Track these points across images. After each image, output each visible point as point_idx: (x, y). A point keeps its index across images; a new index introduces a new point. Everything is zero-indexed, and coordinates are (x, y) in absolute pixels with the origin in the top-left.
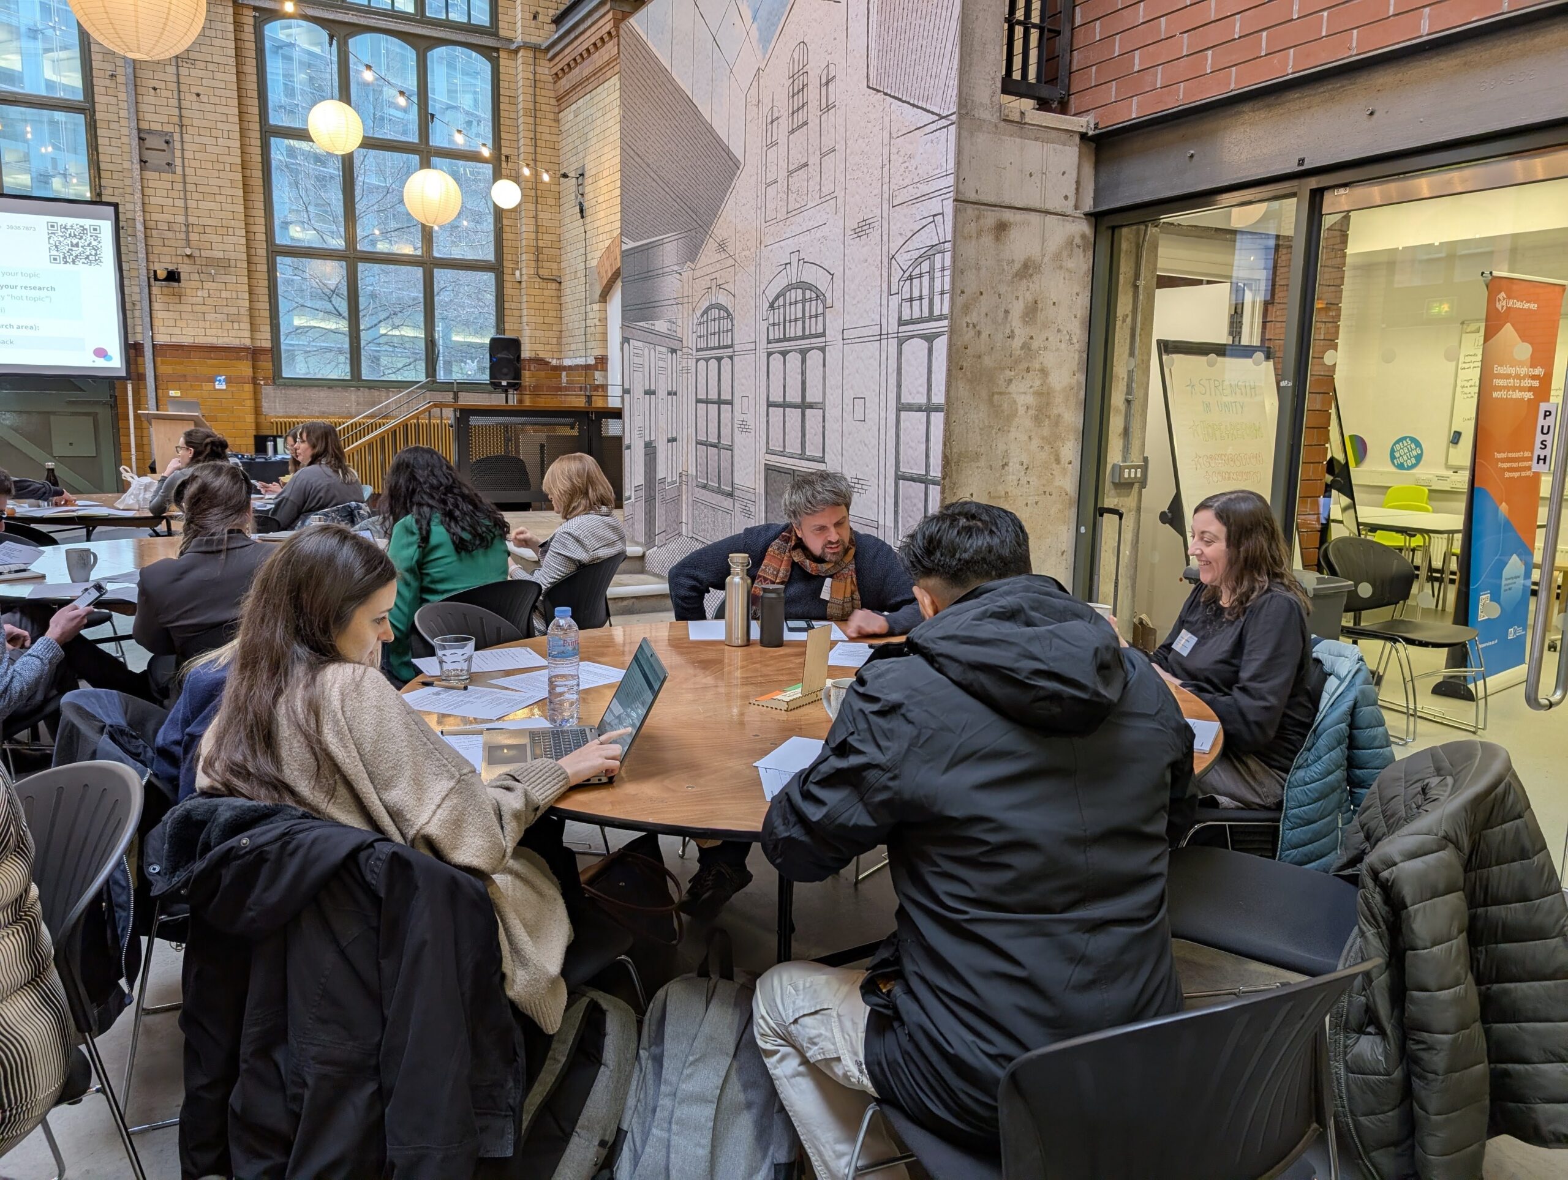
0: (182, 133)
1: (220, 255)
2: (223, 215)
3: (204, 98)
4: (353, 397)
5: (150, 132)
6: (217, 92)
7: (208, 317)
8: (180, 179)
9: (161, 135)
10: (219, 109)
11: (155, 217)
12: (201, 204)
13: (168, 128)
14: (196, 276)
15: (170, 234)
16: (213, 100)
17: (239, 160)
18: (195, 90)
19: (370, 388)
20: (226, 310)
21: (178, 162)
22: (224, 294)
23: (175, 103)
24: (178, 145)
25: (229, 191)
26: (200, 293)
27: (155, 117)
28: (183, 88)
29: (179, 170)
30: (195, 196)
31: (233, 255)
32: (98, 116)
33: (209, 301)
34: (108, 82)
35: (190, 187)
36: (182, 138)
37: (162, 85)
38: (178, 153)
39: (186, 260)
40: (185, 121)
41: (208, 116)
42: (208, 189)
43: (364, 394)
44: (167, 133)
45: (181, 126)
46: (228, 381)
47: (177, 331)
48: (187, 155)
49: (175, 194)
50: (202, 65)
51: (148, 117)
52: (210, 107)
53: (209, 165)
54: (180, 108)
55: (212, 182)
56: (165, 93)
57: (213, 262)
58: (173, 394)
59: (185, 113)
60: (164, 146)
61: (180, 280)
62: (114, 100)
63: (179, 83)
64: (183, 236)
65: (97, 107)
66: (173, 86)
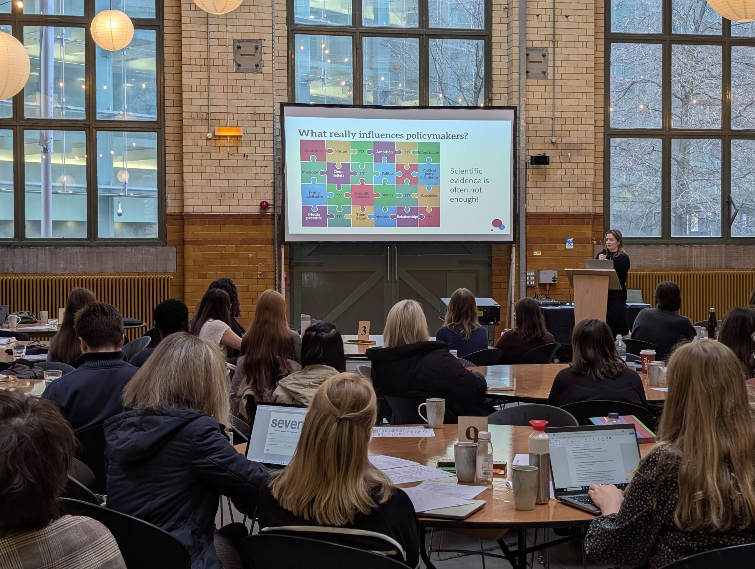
0: (554, 47)
1: (575, 140)
2: (579, 109)
3: (571, 19)
4: (664, 253)
5: (533, 49)
6: (581, 13)
7: (564, 191)
8: (550, 83)
9: (540, 51)
10: (581, 26)
12: (565, 102)
13: (545, 45)
14: (557, 159)
15: (541, 127)
16: (577, 19)
17: (592, 64)
18: (565, 13)
19: (677, 245)
20: (577, 184)
21: (550, 70)
22: (576, 172)
23: (550, 24)
24: (550, 57)
25: (584, 89)
26: (559, 172)
27: (537, 37)
28: (557, 12)
29: (550, 76)
30: (561, 95)
31: (584, 140)
32: (494, 40)
33: (565, 178)
34: (503, 14)
35: (557, 89)
36: (554, 51)
37: (542, 12)
38: (551, 63)
39: (551, 147)
40: (557, 38)
41: (573, 32)
42: (569, 89)
43: (672, 250)
44: (544, 48)
45: (554, 42)
46: (574, 242)
47: (541, 203)
48: (558, 64)
49: (547, 95)
51: (532, 37)
52: (575, 25)
53: (571, 70)
54: (554, 28)
55: (573, 83)
56: (544, 18)
57: (570, 147)
58: (536, 253)
59: (557, 31)
60: (541, 59)
61: (547, 163)
62: (505, 27)
63: (554, 9)
64: (550, 127)
65: (494, 33)
66: (550, 12)
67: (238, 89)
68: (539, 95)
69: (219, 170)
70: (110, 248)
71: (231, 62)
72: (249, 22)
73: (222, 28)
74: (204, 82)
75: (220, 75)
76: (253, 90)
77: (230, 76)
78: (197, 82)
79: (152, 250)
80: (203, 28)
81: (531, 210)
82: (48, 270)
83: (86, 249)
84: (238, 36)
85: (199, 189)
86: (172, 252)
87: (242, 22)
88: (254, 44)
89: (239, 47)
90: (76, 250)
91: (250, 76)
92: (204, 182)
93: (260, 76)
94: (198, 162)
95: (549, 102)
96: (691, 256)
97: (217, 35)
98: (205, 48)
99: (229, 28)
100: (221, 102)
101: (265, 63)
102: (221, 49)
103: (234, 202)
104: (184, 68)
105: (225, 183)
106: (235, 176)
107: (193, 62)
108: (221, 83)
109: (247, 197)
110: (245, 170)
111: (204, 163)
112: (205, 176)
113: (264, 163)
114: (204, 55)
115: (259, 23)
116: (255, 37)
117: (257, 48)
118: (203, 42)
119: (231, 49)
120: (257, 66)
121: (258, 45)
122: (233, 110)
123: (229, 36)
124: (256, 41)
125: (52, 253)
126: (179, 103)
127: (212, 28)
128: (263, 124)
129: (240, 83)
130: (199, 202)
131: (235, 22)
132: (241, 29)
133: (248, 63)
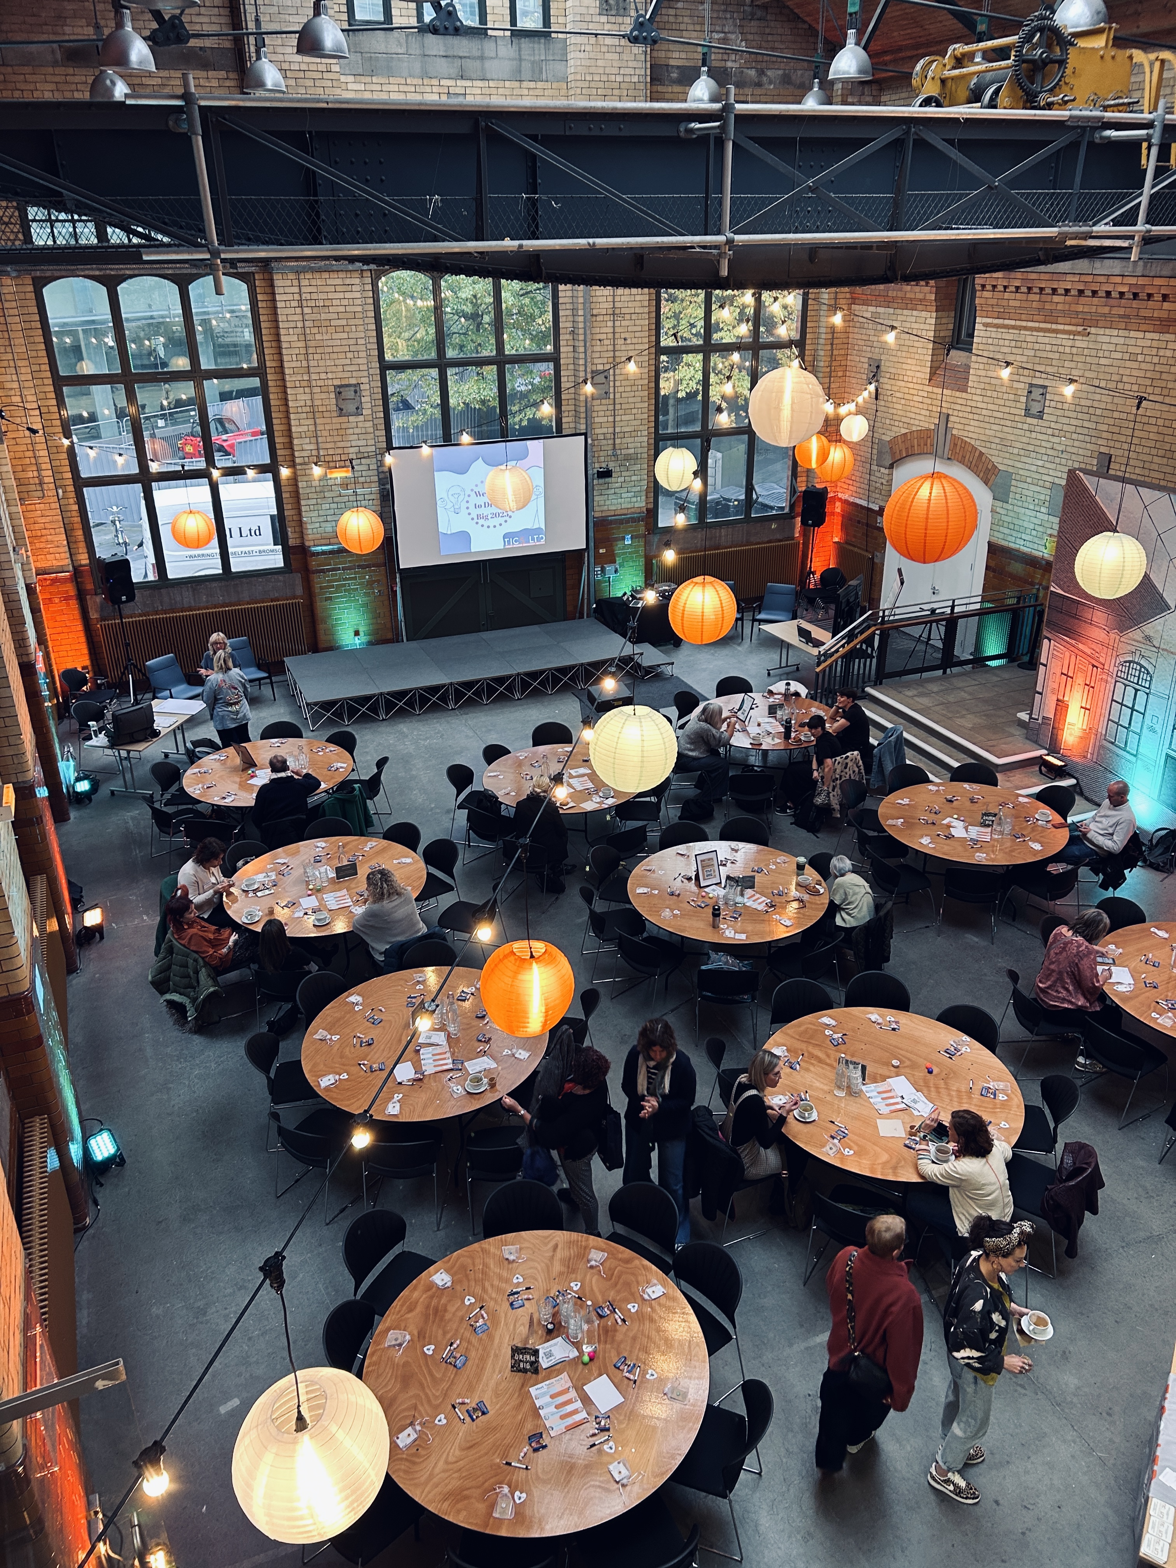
0: (614, 369)
1: (632, 451)
2: (636, 422)
3: (629, 341)
4: (700, 536)
5: (597, 372)
6: (637, 334)
7: (623, 496)
8: (611, 402)
9: (602, 373)
10: (637, 347)
11: (598, 431)
12: (624, 418)
13: (607, 367)
14: (618, 470)
15: (604, 442)
16: (635, 341)
18: (623, 336)
19: (711, 529)
20: (634, 489)
21: (612, 390)
22: (634, 478)
23: (611, 348)
24: (612, 378)
25: (640, 404)
26: (620, 480)
27: (600, 361)
28: (617, 336)
29: (612, 396)
30: (621, 412)
31: (640, 450)
32: (562, 362)
33: (624, 486)
34: (568, 337)
35: (618, 407)
36: (614, 372)
37: (603, 336)
38: (612, 384)
39: (613, 460)
40: (617, 361)
42: (627, 406)
44: (606, 370)
45: (614, 364)
46: (632, 538)
47: (605, 508)
48: (618, 383)
49: (608, 413)
50: (627, 317)
51: (595, 361)
52: (632, 347)
53: (629, 389)
54: (614, 351)
55: (631, 400)
56: (606, 342)
57: (628, 458)
58: (601, 551)
59: (617, 354)
60: (604, 380)
61: (611, 476)
62: (571, 349)
63: (614, 333)
64: (611, 442)
65: (562, 355)
66: (610, 336)
67: (342, 432)
68: (602, 413)
69: (333, 506)
70: (244, 580)
71: (334, 408)
72: (347, 368)
73: (323, 376)
74: (312, 428)
75: (325, 421)
76: (357, 431)
77: (334, 420)
78: (305, 428)
79: (281, 578)
80: (306, 377)
81: (597, 515)
82: (193, 604)
83: (223, 583)
84: (337, 382)
85: (317, 525)
86: (297, 578)
87: (340, 368)
88: (353, 389)
89: (340, 393)
90: (214, 584)
91: (351, 419)
92: (321, 519)
93: (361, 418)
94: (314, 501)
95: (611, 419)
96: (720, 536)
97: (320, 383)
98: (308, 397)
99: (330, 376)
100: (328, 446)
101: (364, 405)
102: (324, 396)
104: (292, 416)
107: (300, 410)
108: (327, 427)
112: (321, 512)
113: (371, 497)
114: (309, 403)
115: (356, 368)
116: (353, 381)
117: (356, 392)
118: (307, 390)
119: (333, 395)
120: (357, 408)
121: (356, 389)
122: (340, 451)
123: (330, 383)
124: (355, 385)
125: (194, 590)
126: (290, 446)
127: (314, 377)
129: (343, 426)
131: (334, 369)
132: (340, 375)
133: (351, 407)
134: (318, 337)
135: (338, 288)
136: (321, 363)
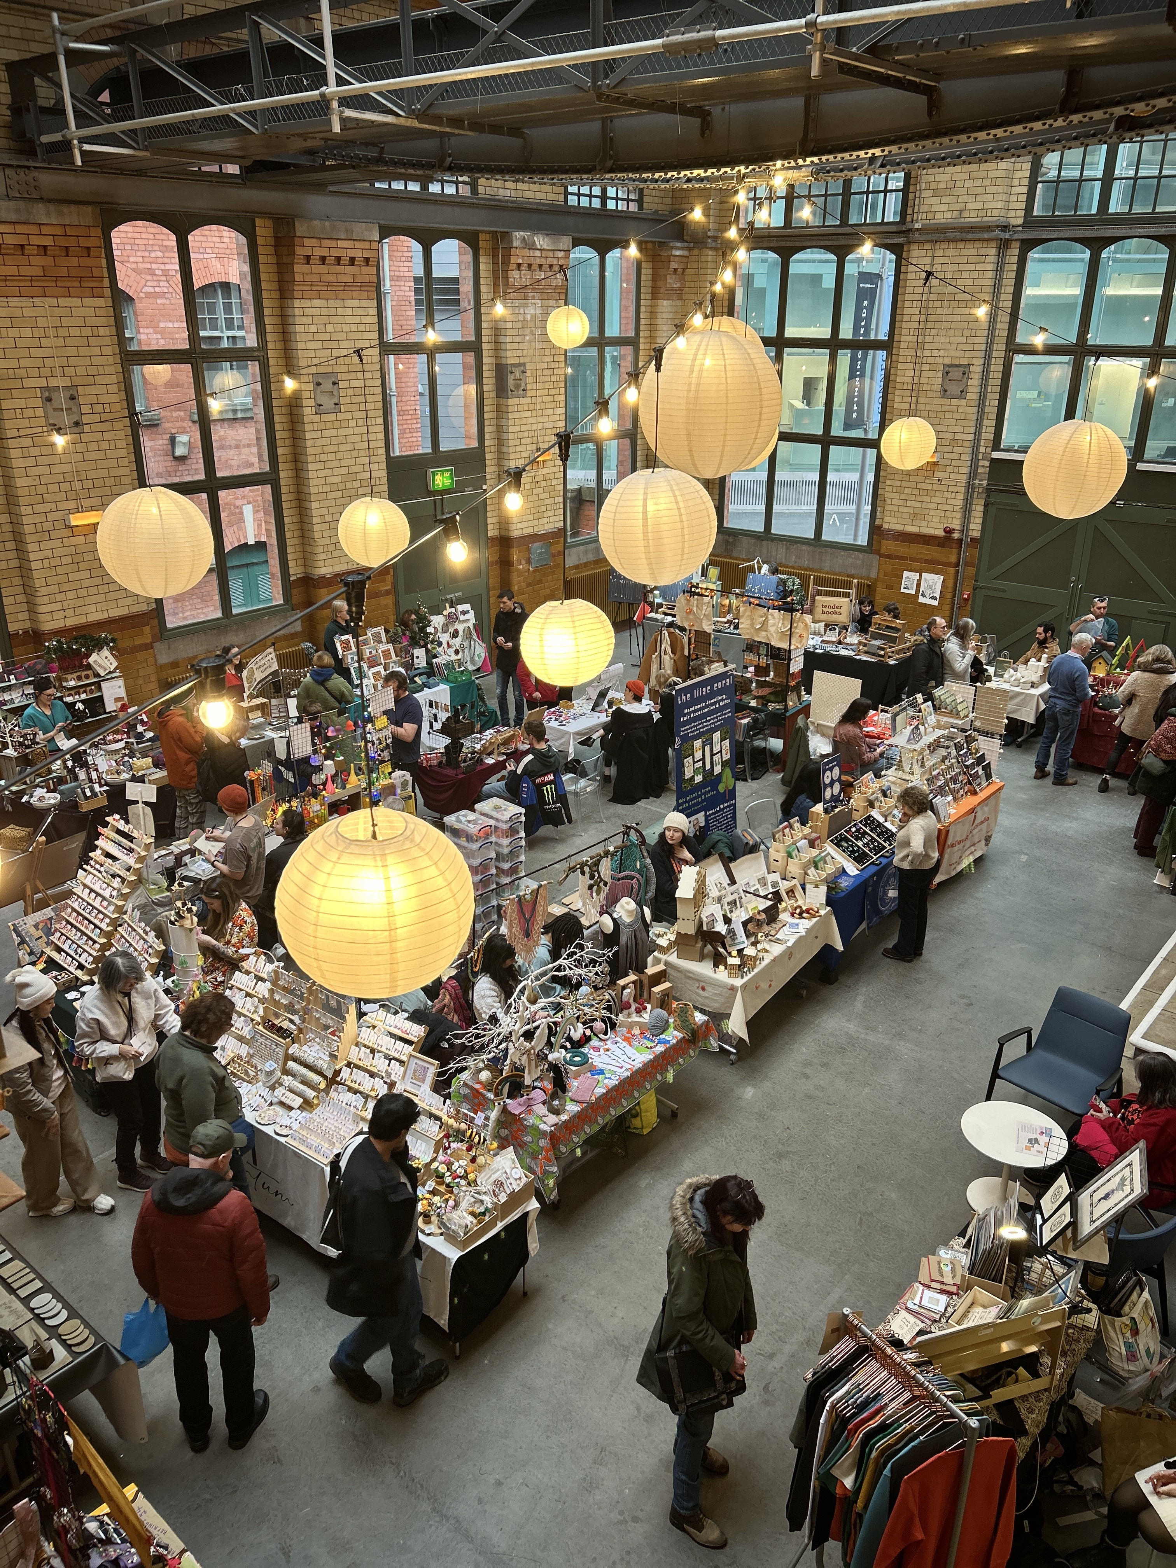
67: (941, 415)
69: (915, 492)
70: (830, 550)
71: (939, 388)
72: (961, 347)
73: (935, 353)
75: (927, 400)
76: (956, 416)
77: (936, 401)
79: (861, 556)
84: (948, 361)
85: (895, 508)
86: (874, 560)
87: (954, 346)
88: (962, 369)
89: (947, 373)
90: (804, 547)
91: (955, 402)
92: (901, 502)
93: (963, 402)
94: (898, 483)
97: (931, 360)
98: (917, 373)
99: (942, 353)
101: (970, 389)
102: (931, 374)
103: (924, 524)
105: (919, 505)
106: (927, 499)
108: (928, 408)
109: (936, 520)
110: (937, 494)
111: (904, 484)
112: (903, 496)
113: (955, 489)
114: (916, 380)
115: (970, 347)
116: (964, 362)
117: (965, 373)
119: (940, 375)
120: (962, 392)
121: (965, 370)
123: (940, 361)
124: (965, 366)
125: (787, 548)
127: (926, 353)
128: (960, 450)
129: (945, 408)
130: (894, 520)
131: (948, 346)
132: (953, 354)
133: (954, 389)
134: (939, 311)
135: (971, 259)
136: (937, 339)
